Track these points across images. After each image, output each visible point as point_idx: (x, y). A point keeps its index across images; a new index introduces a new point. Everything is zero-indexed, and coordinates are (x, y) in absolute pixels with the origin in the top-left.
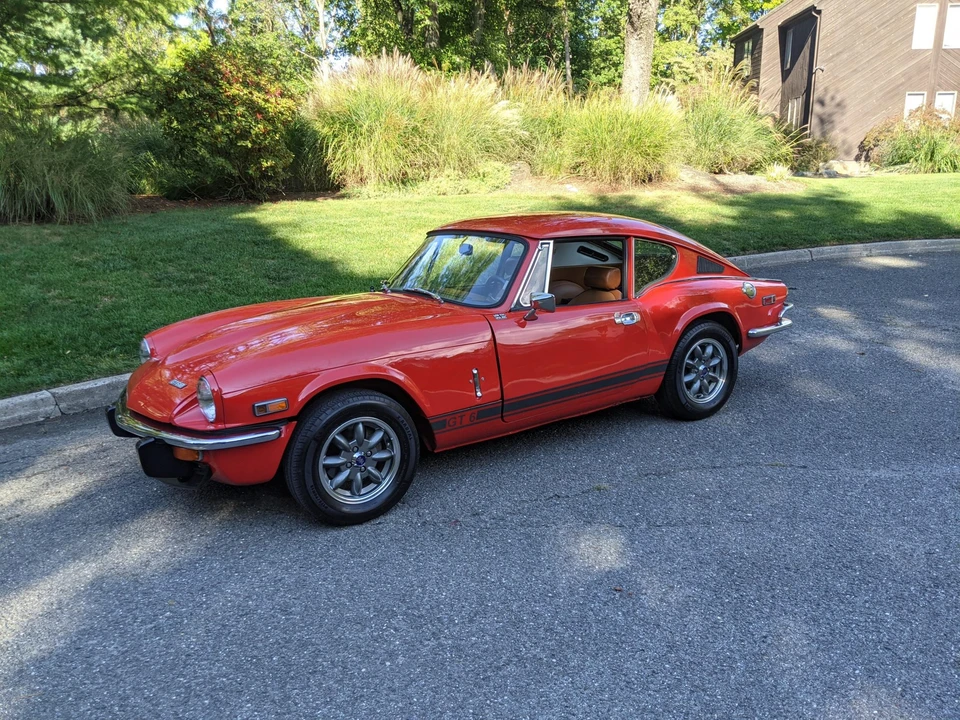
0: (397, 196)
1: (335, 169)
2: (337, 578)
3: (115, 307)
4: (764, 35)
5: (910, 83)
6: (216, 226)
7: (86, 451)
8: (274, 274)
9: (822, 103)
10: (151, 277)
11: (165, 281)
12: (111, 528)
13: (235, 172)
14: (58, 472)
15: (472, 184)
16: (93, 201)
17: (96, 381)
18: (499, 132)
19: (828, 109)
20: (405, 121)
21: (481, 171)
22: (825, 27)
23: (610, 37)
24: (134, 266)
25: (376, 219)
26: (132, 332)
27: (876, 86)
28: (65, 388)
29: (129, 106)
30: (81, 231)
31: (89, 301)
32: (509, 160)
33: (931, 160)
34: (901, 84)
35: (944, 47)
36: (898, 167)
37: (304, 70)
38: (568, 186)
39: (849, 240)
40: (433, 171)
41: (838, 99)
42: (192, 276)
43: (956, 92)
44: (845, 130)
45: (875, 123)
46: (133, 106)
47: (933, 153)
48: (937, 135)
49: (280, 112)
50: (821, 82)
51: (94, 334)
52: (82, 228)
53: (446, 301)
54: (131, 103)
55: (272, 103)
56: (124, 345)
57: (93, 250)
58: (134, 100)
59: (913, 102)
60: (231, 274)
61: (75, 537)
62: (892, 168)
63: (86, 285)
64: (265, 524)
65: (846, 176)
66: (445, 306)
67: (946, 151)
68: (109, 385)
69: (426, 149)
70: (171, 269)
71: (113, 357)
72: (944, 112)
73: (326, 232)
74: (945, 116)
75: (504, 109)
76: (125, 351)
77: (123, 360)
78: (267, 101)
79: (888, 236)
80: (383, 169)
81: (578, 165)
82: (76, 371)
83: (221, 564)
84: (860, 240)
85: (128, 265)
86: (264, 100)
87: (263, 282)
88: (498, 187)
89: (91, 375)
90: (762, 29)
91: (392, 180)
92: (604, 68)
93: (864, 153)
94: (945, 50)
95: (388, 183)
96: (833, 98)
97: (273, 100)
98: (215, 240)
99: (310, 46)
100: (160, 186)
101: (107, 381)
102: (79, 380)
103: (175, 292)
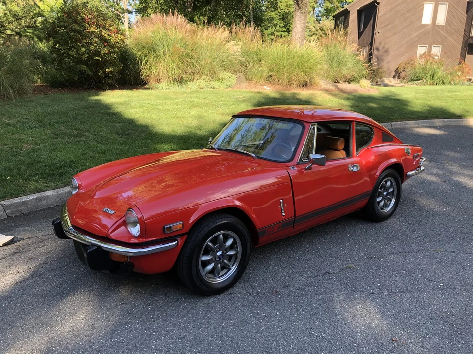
0: (177, 88)
1: (144, 73)
2: (220, 335)
3: (33, 151)
4: (350, 14)
5: (420, 40)
6: (83, 103)
7: (30, 242)
8: (121, 132)
9: (378, 49)
10: (52, 133)
11: (60, 135)
12: (61, 299)
13: (91, 73)
14: (14, 257)
15: (216, 84)
16: (12, 88)
17: (28, 196)
18: (230, 58)
19: (380, 53)
20: (183, 50)
21: (221, 77)
22: (381, 11)
23: (272, 12)
24: (41, 126)
25: (170, 101)
26: (46, 166)
27: (404, 42)
28: (9, 201)
29: (28, 34)
30: (6, 104)
31: (17, 147)
32: (235, 72)
33: (432, 79)
34: (416, 41)
35: (436, 24)
36: (416, 82)
37: (115, 20)
38: (265, 87)
39: (409, 119)
40: (197, 76)
41: (386, 47)
42: (75, 132)
43: (441, 46)
44: (388, 63)
45: (403, 59)
46: (31, 34)
47: (433, 75)
48: (435, 67)
49: (117, 42)
50: (378, 38)
51: (23, 167)
52: (6, 103)
53: (258, 158)
54: (29, 33)
55: (113, 37)
56: (42, 174)
57: (15, 116)
58: (30, 31)
59: (421, 50)
60: (97, 132)
61: (38, 307)
62: (413, 82)
63: (14, 137)
64: (160, 295)
65: (392, 86)
66: (258, 160)
67: (439, 75)
68: (36, 199)
69: (193, 65)
70: (62, 128)
71: (37, 181)
72: (436, 55)
73: (145, 108)
74: (436, 58)
75: (233, 45)
76: (44, 177)
77: (43, 183)
78: (110, 36)
79: (427, 117)
80: (171, 74)
81: (271, 76)
82: (15, 190)
83: (142, 326)
84: (413, 119)
85: (37, 125)
86: (108, 35)
87: (116, 136)
88: (229, 86)
89: (25, 193)
90: (350, 11)
91: (175, 80)
92: (269, 27)
93: (397, 75)
94: (437, 25)
95: (172, 82)
96: (384, 48)
97: (113, 35)
98: (85, 111)
99: (117, 7)
100: (45, 80)
101: (35, 196)
102: (17, 196)
103: (67, 142)
